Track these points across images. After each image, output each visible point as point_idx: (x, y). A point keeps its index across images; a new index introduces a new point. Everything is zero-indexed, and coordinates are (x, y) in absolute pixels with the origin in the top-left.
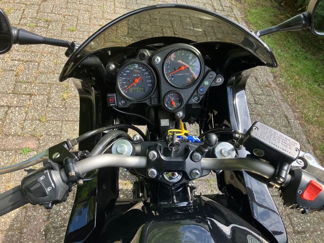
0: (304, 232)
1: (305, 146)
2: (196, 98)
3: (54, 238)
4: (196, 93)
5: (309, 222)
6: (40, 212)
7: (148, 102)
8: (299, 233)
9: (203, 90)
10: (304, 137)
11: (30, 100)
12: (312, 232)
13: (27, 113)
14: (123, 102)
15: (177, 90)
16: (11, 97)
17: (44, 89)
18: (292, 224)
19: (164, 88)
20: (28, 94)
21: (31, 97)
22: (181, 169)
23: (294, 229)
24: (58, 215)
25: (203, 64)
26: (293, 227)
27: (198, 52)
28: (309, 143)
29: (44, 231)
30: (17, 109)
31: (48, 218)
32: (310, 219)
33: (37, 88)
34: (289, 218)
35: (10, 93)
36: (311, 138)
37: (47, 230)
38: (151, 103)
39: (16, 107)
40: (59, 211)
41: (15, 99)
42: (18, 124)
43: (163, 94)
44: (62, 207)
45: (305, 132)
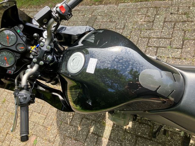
0: (125, 25)
1: (92, 8)
2: (24, 38)
3: (80, 137)
4: (22, 37)
5: (122, 21)
6: (66, 141)
7: (17, 58)
8: (124, 28)
9: (21, 34)
10: (88, 6)
11: (10, 135)
12: (126, 21)
13: (16, 138)
14: (13, 68)
15: (16, 44)
16: (4, 144)
17: (8, 126)
18: (120, 29)
19: (13, 48)
20: (7, 135)
21: (8, 134)
22: (44, 52)
23: (122, 29)
24: (71, 133)
25: (10, 29)
26: (121, 29)
27: (3, 29)
28: (91, 5)
29: (75, 141)
30: (12, 142)
31: (71, 138)
32: (121, 20)
33: (5, 130)
34: (117, 29)
35: (2, 144)
36: (89, 4)
37: (76, 140)
38: (18, 57)
39: (10, 142)
40: (70, 132)
41: (6, 142)
42: (20, 144)
43: (16, 50)
44: (69, 130)
45: (86, 5)
